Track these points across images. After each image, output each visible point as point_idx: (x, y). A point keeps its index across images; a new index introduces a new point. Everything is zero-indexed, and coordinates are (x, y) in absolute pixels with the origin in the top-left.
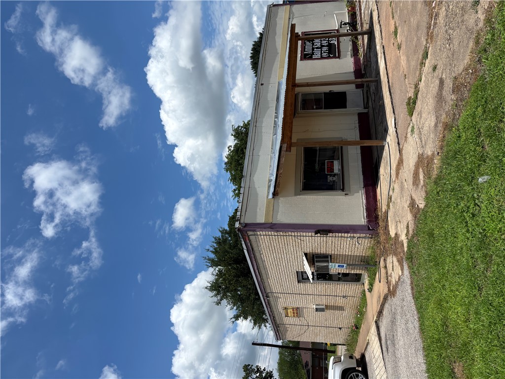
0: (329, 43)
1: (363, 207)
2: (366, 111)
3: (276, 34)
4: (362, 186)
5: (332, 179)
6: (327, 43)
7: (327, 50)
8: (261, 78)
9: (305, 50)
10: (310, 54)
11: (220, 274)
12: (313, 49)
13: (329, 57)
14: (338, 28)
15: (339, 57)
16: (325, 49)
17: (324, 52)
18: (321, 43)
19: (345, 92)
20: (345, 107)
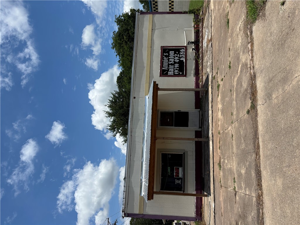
0: (179, 60)
1: (194, 204)
2: (200, 130)
3: (142, 46)
4: (195, 189)
5: (178, 182)
6: (178, 59)
7: (177, 68)
8: (134, 91)
9: (163, 66)
10: (166, 70)
11: (114, 121)
12: (169, 64)
13: (179, 75)
14: (187, 45)
15: (185, 76)
16: (177, 66)
17: (176, 70)
18: (174, 60)
19: (188, 112)
20: (187, 126)
